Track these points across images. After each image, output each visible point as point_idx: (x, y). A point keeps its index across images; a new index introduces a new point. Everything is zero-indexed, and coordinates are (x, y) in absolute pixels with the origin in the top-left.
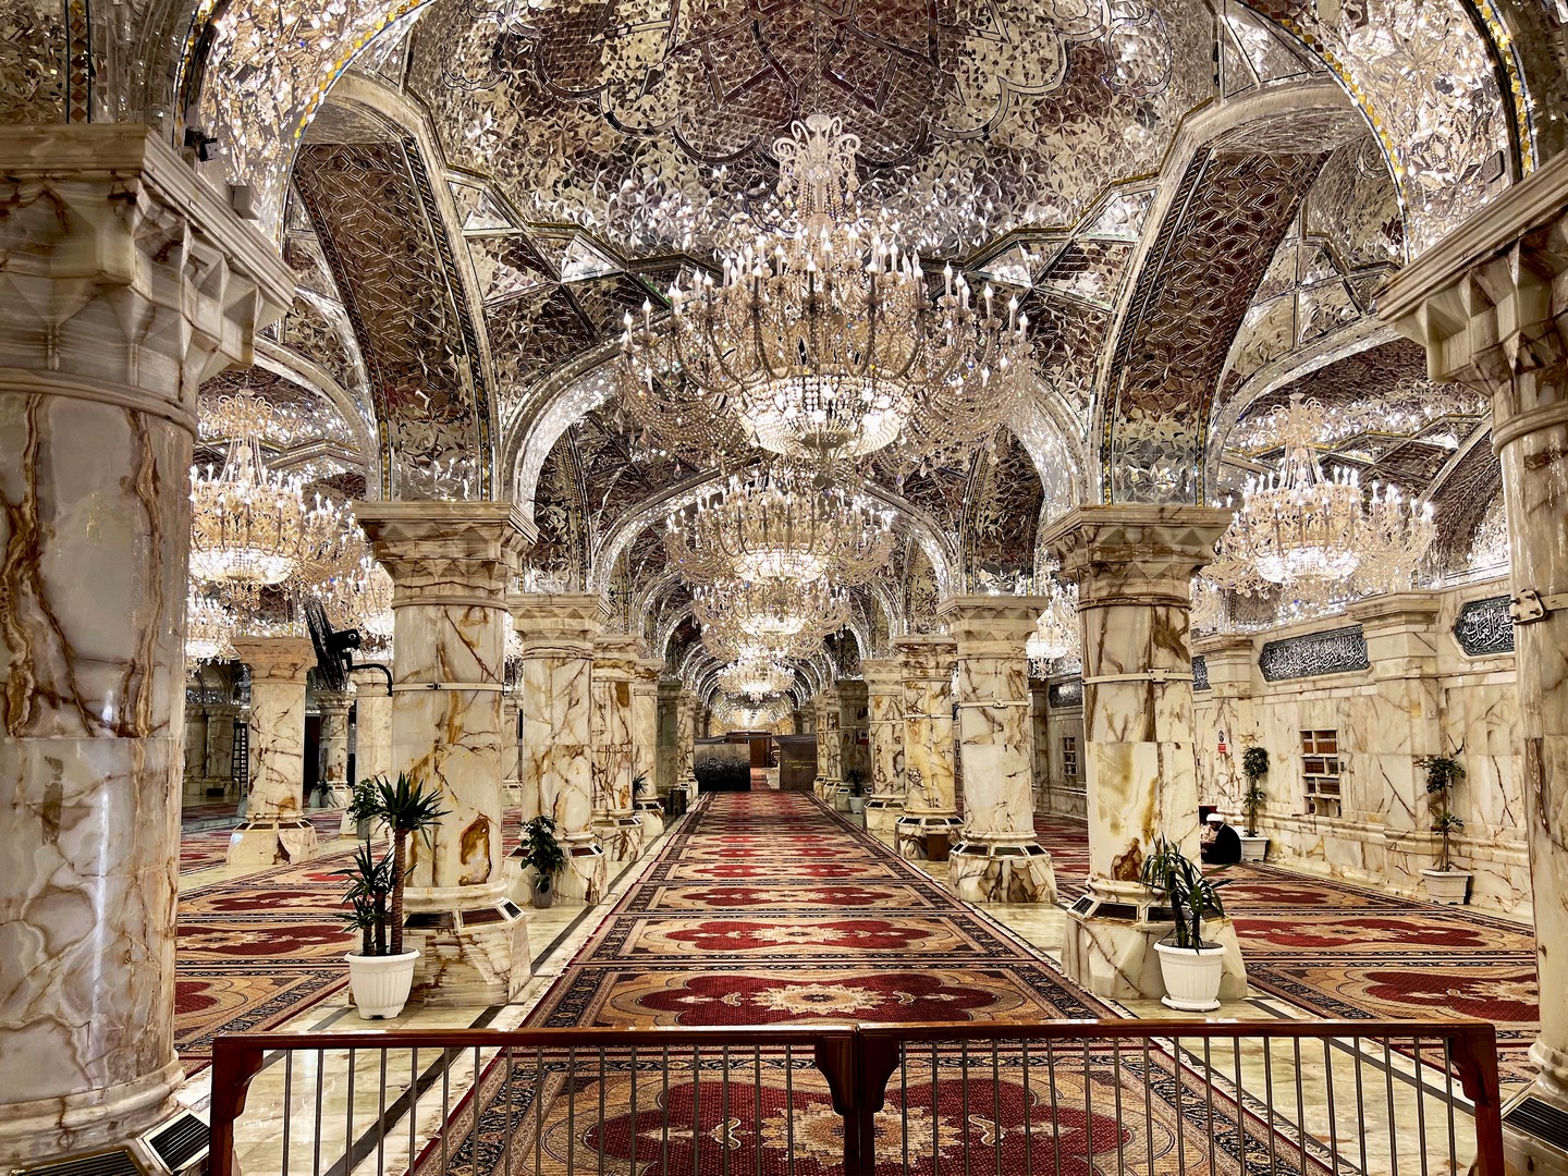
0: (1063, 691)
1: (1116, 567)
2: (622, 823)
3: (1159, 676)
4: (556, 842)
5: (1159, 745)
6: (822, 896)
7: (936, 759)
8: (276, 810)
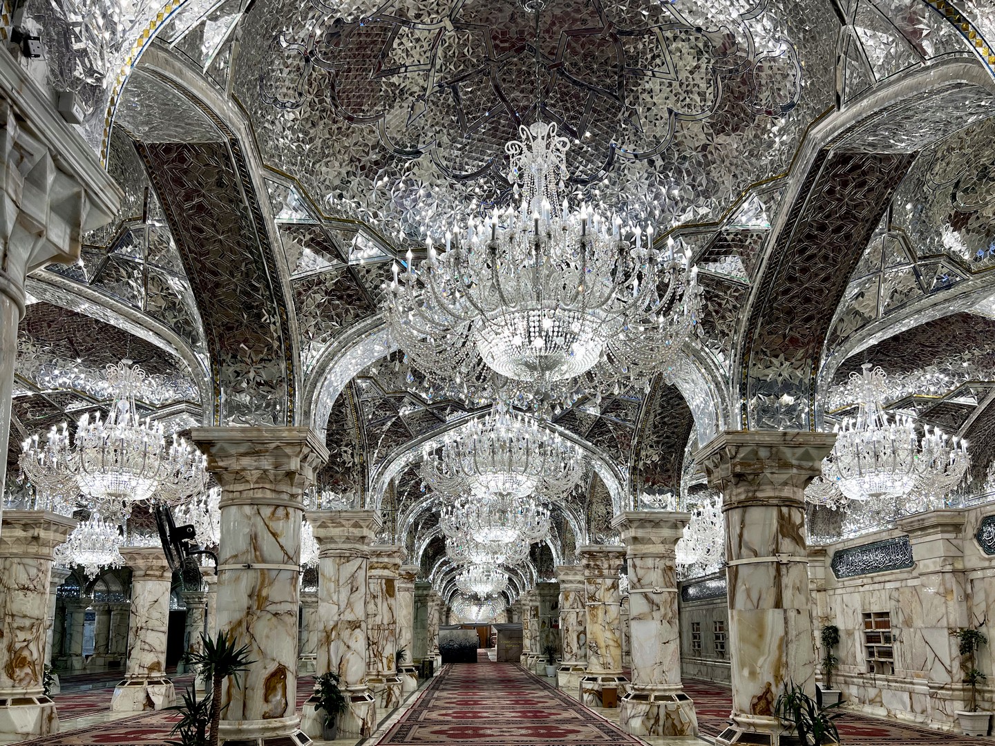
0: (691, 591)
1: (751, 477)
2: (388, 680)
3: (784, 559)
4: (340, 692)
5: (785, 611)
6: (530, 732)
7: (608, 634)
8: (146, 671)
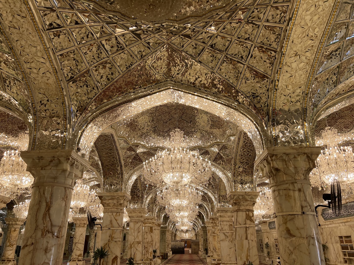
1: (238, 204)
2: (150, 260)
3: (248, 226)
4: (134, 263)
5: (248, 240)
8: (77, 257)
